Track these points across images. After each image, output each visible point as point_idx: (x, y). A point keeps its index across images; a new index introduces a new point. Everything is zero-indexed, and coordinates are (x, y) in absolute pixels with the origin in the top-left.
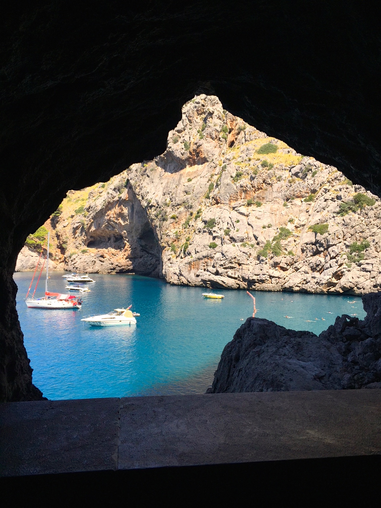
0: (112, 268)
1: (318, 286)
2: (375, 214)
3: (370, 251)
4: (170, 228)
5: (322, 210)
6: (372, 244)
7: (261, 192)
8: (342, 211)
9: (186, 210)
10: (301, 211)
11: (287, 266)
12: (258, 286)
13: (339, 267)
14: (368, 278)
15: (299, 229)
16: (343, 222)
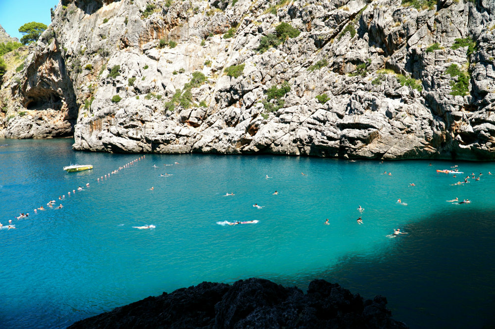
0: (48, 131)
1: (230, 145)
2: (299, 49)
3: (291, 96)
4: (85, 82)
5: (241, 47)
6: (293, 87)
7: (175, 29)
8: (262, 48)
9: (102, 57)
10: (220, 50)
11: (198, 120)
12: (163, 148)
13: (253, 119)
14: (287, 132)
15: (216, 73)
16: (262, 61)
